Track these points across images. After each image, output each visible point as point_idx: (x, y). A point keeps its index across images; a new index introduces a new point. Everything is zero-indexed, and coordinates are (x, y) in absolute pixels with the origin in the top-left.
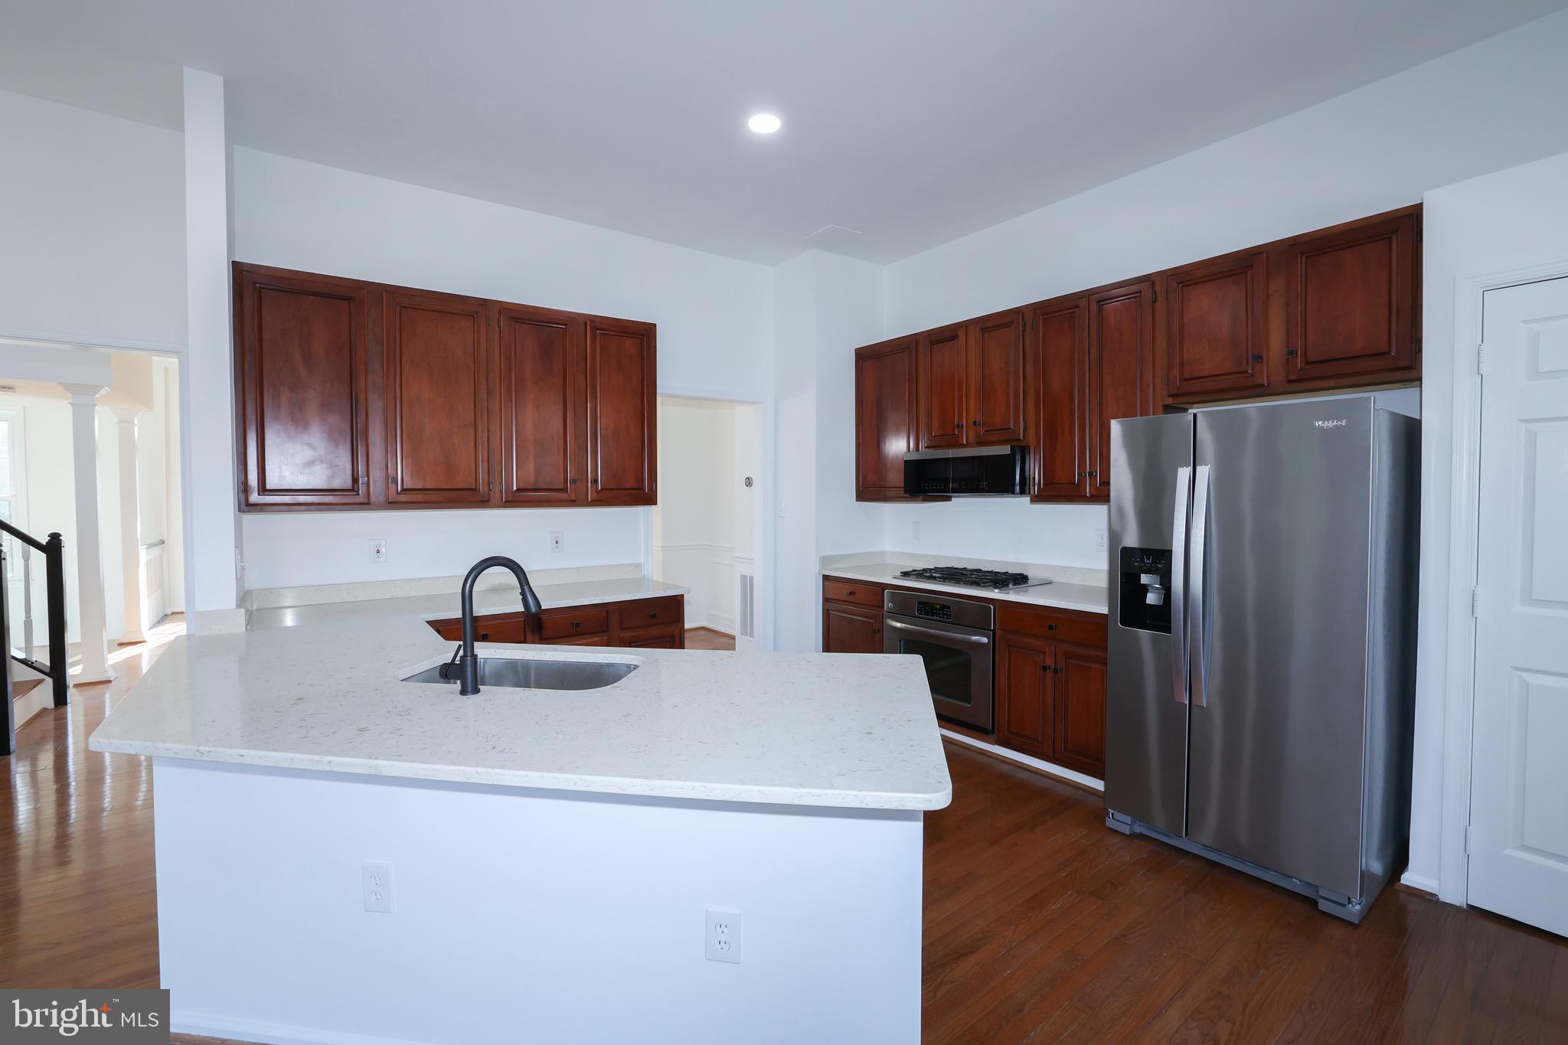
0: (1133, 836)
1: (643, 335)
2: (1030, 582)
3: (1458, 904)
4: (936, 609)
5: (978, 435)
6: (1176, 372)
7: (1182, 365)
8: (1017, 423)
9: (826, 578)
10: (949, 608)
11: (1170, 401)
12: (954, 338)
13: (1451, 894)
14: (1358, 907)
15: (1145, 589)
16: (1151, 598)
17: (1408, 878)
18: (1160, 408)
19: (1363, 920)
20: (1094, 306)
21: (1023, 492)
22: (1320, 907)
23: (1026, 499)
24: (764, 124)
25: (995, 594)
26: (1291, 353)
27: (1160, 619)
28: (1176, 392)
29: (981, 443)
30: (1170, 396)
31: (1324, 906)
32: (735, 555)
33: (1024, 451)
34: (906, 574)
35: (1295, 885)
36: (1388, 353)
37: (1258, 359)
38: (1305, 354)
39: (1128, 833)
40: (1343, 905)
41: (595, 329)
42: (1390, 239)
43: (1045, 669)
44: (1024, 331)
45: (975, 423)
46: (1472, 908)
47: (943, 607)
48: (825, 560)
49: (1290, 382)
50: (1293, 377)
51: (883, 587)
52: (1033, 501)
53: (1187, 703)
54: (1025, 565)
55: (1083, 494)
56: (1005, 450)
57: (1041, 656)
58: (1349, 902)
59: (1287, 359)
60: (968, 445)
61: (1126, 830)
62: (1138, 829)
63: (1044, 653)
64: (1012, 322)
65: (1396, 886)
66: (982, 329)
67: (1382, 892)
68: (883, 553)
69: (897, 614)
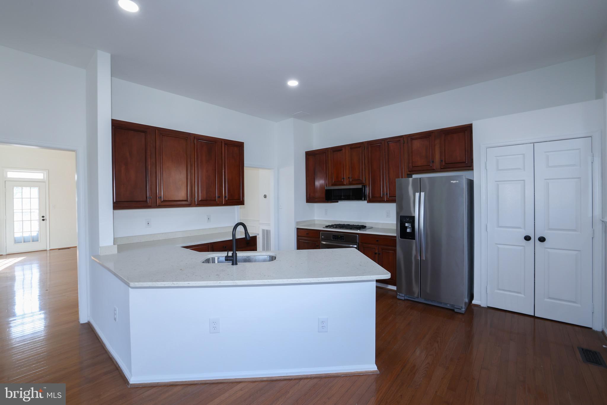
0: (405, 300)
1: (240, 146)
2: (367, 228)
3: (485, 306)
4: (339, 237)
5: (349, 181)
6: (411, 165)
7: (412, 163)
8: (362, 178)
9: (298, 229)
10: (343, 236)
11: (409, 173)
12: (341, 150)
13: (484, 304)
14: (464, 309)
15: (406, 228)
16: (408, 230)
17: (474, 302)
18: (406, 175)
19: (465, 312)
20: (386, 144)
21: (365, 200)
22: (455, 311)
23: (366, 202)
24: (293, 83)
25: (358, 232)
26: (442, 161)
27: (412, 236)
28: (411, 170)
29: (350, 184)
30: (409, 171)
31: (456, 310)
32: (260, 222)
33: (365, 186)
34: (327, 227)
35: (448, 306)
36: (465, 162)
37: (433, 162)
38: (445, 161)
39: (403, 299)
40: (461, 309)
41: (225, 144)
42: (465, 132)
43: (376, 253)
44: (364, 149)
45: (349, 178)
46: (488, 307)
47: (341, 236)
48: (297, 223)
49: (441, 169)
50: (442, 167)
51: (319, 231)
52: (368, 202)
53: (420, 259)
54: (365, 223)
55: (383, 200)
56: (360, 186)
57: (374, 250)
58: (462, 308)
59: (441, 162)
60: (346, 185)
61: (403, 298)
62: (406, 298)
63: (375, 249)
64: (361, 146)
65: (471, 304)
66: (351, 148)
67: (468, 306)
68: (314, 220)
69: (324, 240)
